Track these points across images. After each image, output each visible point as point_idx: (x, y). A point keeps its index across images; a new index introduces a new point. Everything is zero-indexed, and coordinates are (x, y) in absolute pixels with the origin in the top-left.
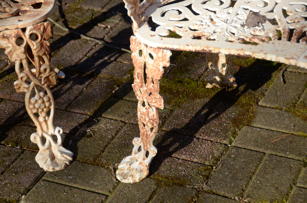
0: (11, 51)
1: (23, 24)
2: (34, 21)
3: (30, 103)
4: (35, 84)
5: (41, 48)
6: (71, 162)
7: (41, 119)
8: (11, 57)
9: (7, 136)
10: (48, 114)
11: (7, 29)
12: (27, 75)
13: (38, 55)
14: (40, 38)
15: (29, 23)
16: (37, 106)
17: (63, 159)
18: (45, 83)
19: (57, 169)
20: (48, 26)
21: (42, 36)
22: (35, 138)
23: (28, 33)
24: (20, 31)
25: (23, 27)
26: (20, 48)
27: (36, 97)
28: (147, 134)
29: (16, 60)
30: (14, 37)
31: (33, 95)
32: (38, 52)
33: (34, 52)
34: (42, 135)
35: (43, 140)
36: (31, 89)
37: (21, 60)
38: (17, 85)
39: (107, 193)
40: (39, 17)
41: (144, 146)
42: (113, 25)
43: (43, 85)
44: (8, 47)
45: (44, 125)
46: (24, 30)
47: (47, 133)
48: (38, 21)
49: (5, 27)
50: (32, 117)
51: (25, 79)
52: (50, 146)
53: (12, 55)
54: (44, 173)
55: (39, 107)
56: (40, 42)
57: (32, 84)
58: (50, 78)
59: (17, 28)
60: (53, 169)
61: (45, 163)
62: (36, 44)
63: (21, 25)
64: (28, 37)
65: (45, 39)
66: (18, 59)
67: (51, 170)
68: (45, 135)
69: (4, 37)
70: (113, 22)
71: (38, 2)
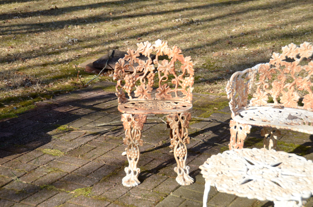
0: (172, 124)
1: (179, 112)
2: (184, 111)
3: (176, 151)
5: (186, 124)
6: (193, 183)
7: (180, 160)
8: (172, 127)
10: (184, 158)
11: (172, 113)
12: (177, 136)
14: (186, 119)
15: (182, 111)
16: (179, 153)
17: (189, 181)
18: (185, 142)
19: (187, 184)
20: (190, 114)
21: (187, 118)
22: (176, 169)
23: (181, 116)
24: (178, 114)
25: (179, 113)
26: (177, 123)
27: (180, 148)
30: (175, 117)
31: (178, 147)
32: (184, 126)
33: (182, 126)
34: (180, 168)
35: (180, 171)
36: (178, 144)
38: (172, 141)
39: (213, 195)
40: (186, 110)
43: (184, 143)
44: (171, 122)
45: (181, 163)
47: (182, 168)
48: (186, 111)
49: (171, 112)
50: (176, 158)
51: (176, 138)
52: (183, 175)
53: (172, 125)
54: (180, 186)
55: (180, 154)
56: (186, 121)
57: (179, 141)
58: (187, 140)
59: (176, 113)
60: (185, 184)
61: (181, 181)
62: (184, 122)
63: (178, 112)
64: (181, 118)
65: (188, 120)
66: (175, 128)
67: (184, 185)
69: (170, 117)
70: (208, 134)
71: (184, 105)
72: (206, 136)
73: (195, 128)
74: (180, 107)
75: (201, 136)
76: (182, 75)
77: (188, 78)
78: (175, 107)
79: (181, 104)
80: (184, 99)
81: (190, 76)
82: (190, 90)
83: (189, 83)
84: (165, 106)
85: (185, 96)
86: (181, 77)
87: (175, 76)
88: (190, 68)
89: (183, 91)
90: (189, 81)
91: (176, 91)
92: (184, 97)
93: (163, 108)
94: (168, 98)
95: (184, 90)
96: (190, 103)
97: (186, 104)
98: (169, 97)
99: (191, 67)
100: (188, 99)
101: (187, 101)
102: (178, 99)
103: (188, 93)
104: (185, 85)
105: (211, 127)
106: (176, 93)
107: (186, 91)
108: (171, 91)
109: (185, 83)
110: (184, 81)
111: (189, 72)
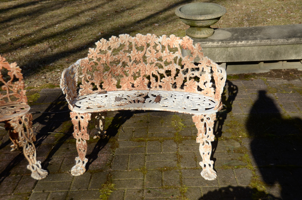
2: (26, 113)
3: (26, 151)
4: (28, 141)
6: (48, 174)
7: (31, 158)
8: (17, 130)
9: (10, 173)
10: (34, 155)
11: (14, 118)
12: (24, 137)
14: (29, 120)
15: (23, 114)
16: (29, 151)
17: (44, 173)
18: (32, 141)
19: (43, 178)
20: (31, 115)
21: (29, 119)
22: (29, 167)
23: (23, 118)
24: (20, 118)
25: (21, 116)
26: (21, 125)
27: (28, 147)
28: (82, 154)
30: (18, 121)
31: (27, 147)
32: (29, 126)
33: (27, 127)
34: (32, 165)
35: (33, 168)
36: (26, 144)
37: (22, 131)
38: (20, 143)
39: (71, 181)
41: (81, 159)
42: (37, 127)
43: (31, 141)
44: (16, 126)
45: (32, 160)
46: (21, 117)
47: (34, 164)
48: (27, 113)
49: (14, 117)
50: (27, 157)
51: (23, 139)
52: (36, 170)
53: (17, 129)
54: (37, 181)
55: (30, 152)
57: (26, 141)
58: (34, 138)
59: (19, 117)
60: (42, 178)
61: (37, 176)
62: (28, 123)
63: (20, 115)
64: (24, 120)
65: (30, 121)
66: (20, 130)
67: (40, 179)
68: (34, 165)
69: (13, 122)
71: (22, 108)
72: (35, 127)
74: (19, 110)
76: (11, 80)
77: (18, 82)
78: (14, 111)
79: (18, 107)
80: (18, 102)
81: (20, 80)
82: (22, 92)
83: (20, 87)
84: (4, 113)
86: (11, 83)
87: (4, 82)
88: (18, 73)
89: (15, 95)
90: (20, 84)
91: (9, 96)
92: (18, 100)
93: (3, 114)
94: (2, 104)
95: (16, 94)
96: (26, 104)
97: (23, 106)
98: (3, 103)
99: (19, 72)
100: (23, 101)
101: (23, 104)
102: (12, 103)
103: (21, 96)
104: (16, 89)
106: (9, 98)
107: (18, 94)
108: (3, 97)
109: (15, 87)
110: (15, 85)
111: (17, 77)
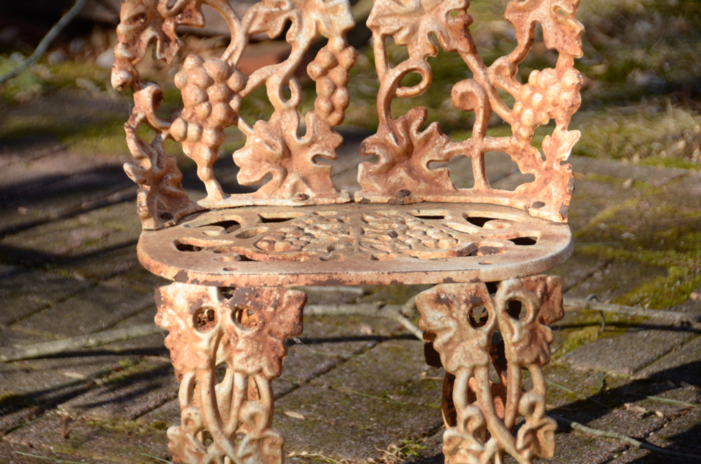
0: (450, 341)
1: (494, 272)
2: (522, 269)
4: (498, 445)
5: (530, 343)
8: (448, 358)
11: (449, 281)
13: (521, 359)
14: (531, 316)
15: (509, 270)
18: (526, 447)
20: (555, 285)
21: (537, 311)
23: (501, 295)
24: (483, 287)
25: (491, 279)
26: (477, 335)
29: (459, 368)
30: (466, 302)
32: (521, 352)
33: (511, 353)
36: (486, 457)
37: (474, 368)
38: (450, 440)
40: (535, 260)
42: (672, 411)
43: (519, 452)
44: (446, 329)
46: (493, 287)
48: (530, 270)
49: (446, 275)
51: (475, 424)
53: (452, 351)
56: (530, 327)
57: (491, 443)
58: (540, 434)
59: (477, 280)
62: (520, 330)
63: (488, 272)
64: (500, 306)
65: (542, 321)
66: (467, 364)
69: (438, 300)
70: (671, 405)
71: (524, 235)
72: (659, 414)
73: (598, 367)
74: (499, 245)
75: (630, 413)
76: (514, 55)
77: (547, 75)
78: (467, 244)
79: (507, 225)
80: (523, 196)
81: (562, 61)
82: (557, 143)
83: (555, 105)
84: (409, 241)
85: (531, 178)
86: (508, 72)
87: (471, 61)
88: (560, 18)
89: (517, 151)
90: (553, 90)
91: (477, 151)
92: (521, 188)
93: (402, 248)
94: (428, 193)
95: (522, 145)
96: (557, 219)
97: (533, 228)
98: (439, 190)
99: (564, 8)
100: (549, 195)
101: (543, 212)
102: (486, 200)
103: (544, 165)
104: (527, 116)
105: (693, 364)
106: (476, 164)
107: (533, 150)
108: (445, 152)
109: (527, 104)
110: (526, 90)
111: (552, 39)
